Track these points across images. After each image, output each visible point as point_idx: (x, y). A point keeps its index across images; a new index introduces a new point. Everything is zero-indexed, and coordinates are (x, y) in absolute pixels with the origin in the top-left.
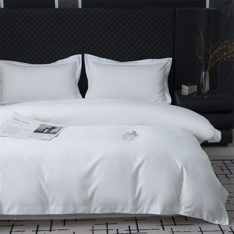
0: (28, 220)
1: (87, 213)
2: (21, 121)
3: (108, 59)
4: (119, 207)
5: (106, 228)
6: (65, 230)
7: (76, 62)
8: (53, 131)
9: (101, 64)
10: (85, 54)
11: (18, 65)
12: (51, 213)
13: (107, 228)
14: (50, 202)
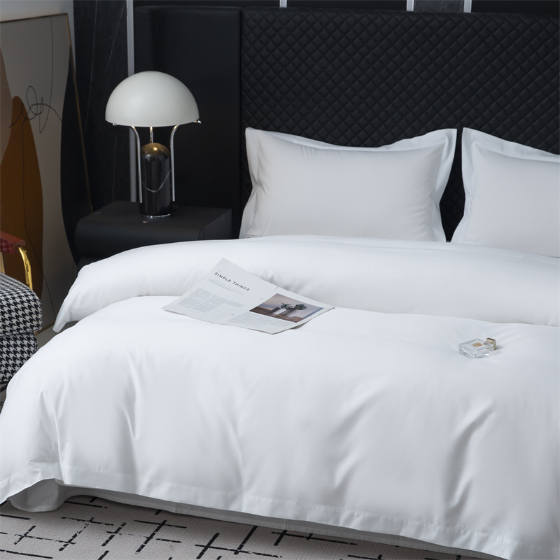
1: (331, 523)
2: (232, 282)
3: (523, 144)
4: (409, 522)
7: (441, 147)
9: (501, 155)
10: (464, 129)
11: (301, 146)
12: (244, 511)
14: (245, 482)
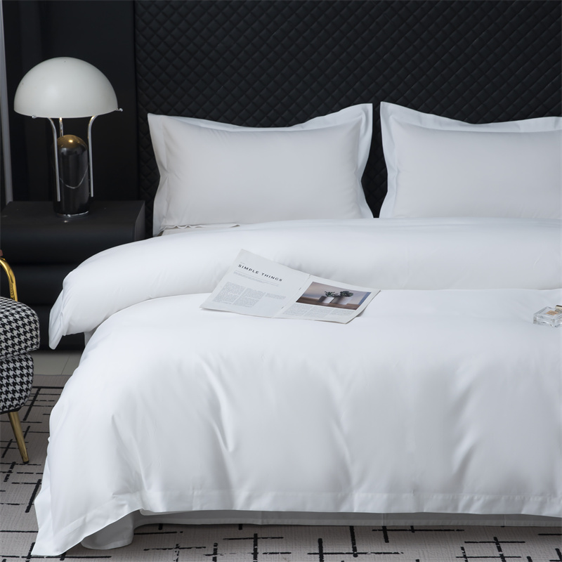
0: (291, 526)
1: (449, 511)
2: (260, 274)
3: (439, 115)
4: (531, 499)
5: (498, 554)
6: (391, 553)
7: (359, 123)
8: (347, 301)
9: (421, 127)
10: (382, 103)
11: (212, 129)
12: (356, 510)
13: (501, 553)
14: (355, 479)
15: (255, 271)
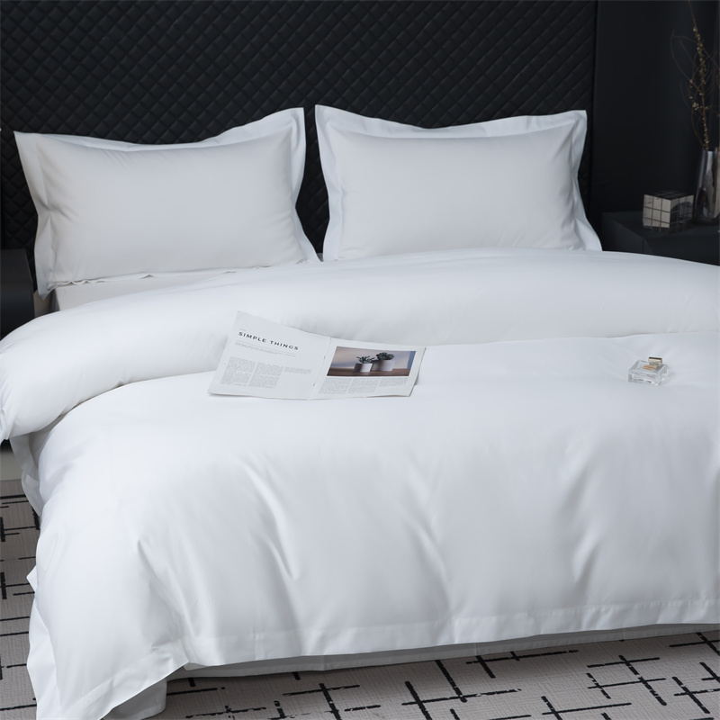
1: (571, 630)
2: (268, 342)
3: (386, 119)
4: (669, 604)
5: (636, 678)
6: (506, 692)
7: (288, 135)
8: (392, 365)
9: (366, 136)
12: (457, 641)
13: (638, 676)
15: (261, 339)
